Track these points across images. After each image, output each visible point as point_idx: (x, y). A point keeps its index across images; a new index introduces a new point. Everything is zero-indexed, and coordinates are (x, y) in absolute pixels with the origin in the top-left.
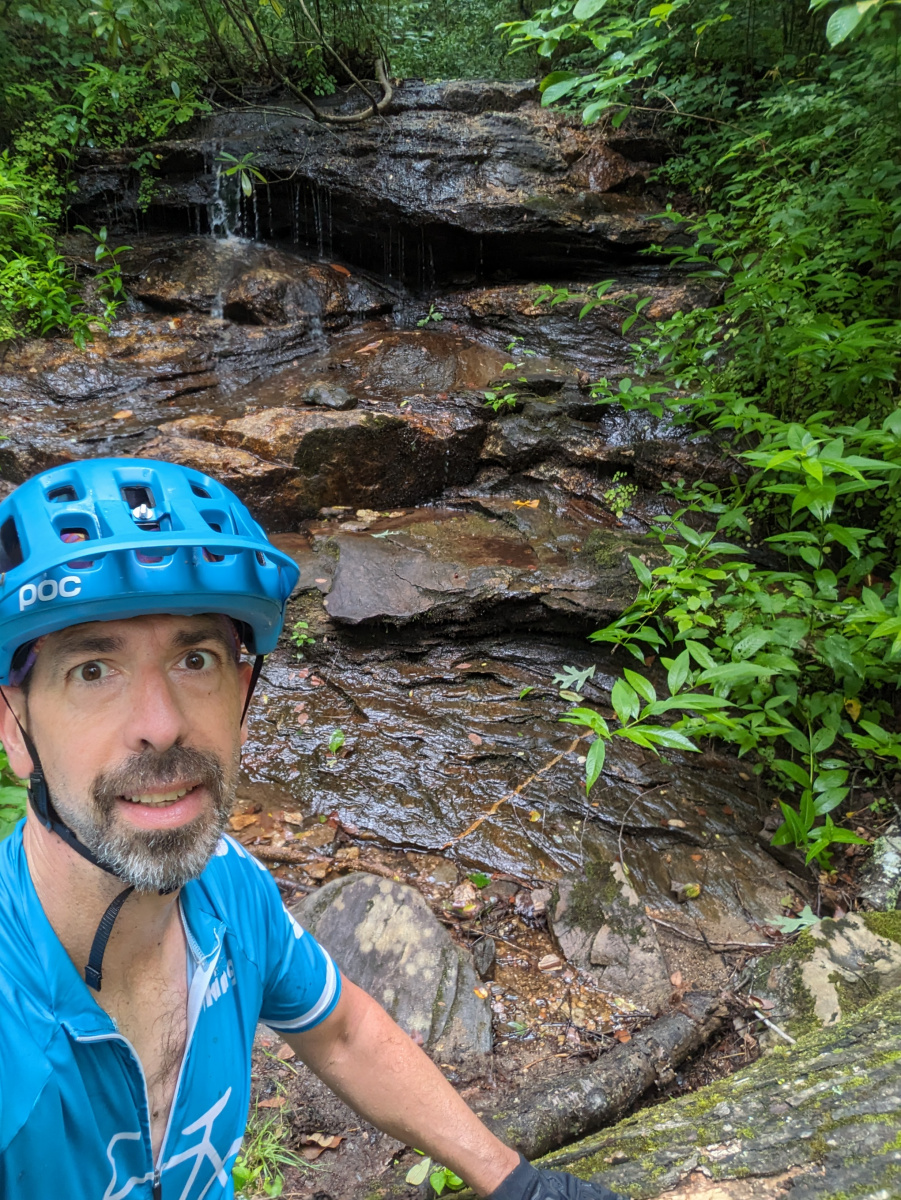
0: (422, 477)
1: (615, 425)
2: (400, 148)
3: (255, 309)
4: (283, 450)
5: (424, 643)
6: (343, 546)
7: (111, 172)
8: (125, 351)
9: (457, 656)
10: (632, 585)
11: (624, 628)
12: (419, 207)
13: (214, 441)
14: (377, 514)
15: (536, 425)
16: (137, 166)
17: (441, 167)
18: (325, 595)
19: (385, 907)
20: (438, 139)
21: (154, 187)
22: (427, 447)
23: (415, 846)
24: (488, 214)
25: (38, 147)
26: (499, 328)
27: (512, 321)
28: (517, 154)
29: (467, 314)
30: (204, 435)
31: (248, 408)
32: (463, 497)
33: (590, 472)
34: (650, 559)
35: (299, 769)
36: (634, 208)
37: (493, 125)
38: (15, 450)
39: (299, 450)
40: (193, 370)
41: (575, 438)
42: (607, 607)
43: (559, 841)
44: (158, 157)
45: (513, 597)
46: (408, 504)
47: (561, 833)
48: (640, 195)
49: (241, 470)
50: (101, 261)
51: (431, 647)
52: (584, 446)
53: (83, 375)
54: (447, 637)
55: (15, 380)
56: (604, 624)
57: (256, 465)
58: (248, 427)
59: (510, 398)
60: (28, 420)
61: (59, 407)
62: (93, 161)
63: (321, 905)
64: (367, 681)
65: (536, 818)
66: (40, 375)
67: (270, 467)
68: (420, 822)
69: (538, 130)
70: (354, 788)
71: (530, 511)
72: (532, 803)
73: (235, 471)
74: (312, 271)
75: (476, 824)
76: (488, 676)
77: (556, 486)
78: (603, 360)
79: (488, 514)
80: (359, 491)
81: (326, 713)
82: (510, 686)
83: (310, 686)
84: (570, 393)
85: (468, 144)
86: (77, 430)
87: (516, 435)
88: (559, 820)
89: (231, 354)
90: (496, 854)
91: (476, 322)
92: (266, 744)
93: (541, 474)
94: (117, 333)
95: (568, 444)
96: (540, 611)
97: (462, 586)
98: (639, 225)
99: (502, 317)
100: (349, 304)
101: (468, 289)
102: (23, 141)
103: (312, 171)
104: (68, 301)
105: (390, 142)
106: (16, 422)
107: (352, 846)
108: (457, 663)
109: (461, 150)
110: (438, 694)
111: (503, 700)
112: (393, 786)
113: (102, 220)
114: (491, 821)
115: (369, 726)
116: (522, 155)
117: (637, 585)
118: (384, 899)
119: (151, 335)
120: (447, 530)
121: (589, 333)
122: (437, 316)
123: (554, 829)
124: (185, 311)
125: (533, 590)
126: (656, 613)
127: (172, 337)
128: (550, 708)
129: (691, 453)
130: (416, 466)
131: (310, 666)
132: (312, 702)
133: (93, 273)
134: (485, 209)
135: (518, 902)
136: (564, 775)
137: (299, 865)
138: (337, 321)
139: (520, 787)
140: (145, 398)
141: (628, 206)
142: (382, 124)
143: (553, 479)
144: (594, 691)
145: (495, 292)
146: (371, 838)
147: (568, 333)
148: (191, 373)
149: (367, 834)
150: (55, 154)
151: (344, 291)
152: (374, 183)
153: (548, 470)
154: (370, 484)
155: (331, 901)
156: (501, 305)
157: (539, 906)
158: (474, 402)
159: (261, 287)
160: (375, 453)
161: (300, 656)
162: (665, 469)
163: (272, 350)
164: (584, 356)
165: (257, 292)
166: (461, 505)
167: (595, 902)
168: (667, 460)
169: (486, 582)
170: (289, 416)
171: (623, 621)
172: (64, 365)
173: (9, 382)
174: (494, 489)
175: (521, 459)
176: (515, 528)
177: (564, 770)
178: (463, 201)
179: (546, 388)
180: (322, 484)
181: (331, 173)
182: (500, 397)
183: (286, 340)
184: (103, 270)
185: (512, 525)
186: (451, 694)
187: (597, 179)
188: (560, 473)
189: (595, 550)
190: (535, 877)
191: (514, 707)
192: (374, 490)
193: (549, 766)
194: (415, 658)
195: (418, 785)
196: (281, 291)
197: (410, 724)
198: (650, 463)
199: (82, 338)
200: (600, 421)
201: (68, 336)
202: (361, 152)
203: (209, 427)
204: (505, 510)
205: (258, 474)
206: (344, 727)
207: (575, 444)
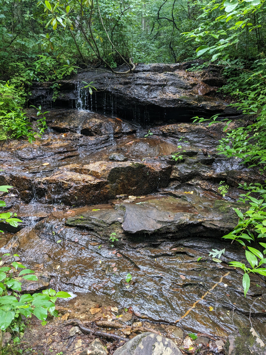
0: (151, 185)
1: (217, 166)
2: (138, 82)
3: (91, 131)
4: (104, 175)
5: (159, 240)
6: (127, 206)
7: (43, 89)
8: (47, 144)
9: (171, 245)
10: (236, 219)
11: (235, 234)
12: (145, 100)
13: (79, 173)
14: (135, 197)
15: (190, 166)
16: (53, 87)
17: (152, 88)
18: (121, 223)
19: (160, 348)
20: (150, 80)
21: (58, 94)
22: (152, 174)
23: (164, 321)
24: (167, 101)
25: (19, 81)
26: (172, 137)
27: (177, 134)
28: (176, 84)
29: (161, 133)
30: (76, 170)
31: (91, 161)
32: (165, 191)
33: (210, 182)
34: (241, 209)
35: (115, 289)
36: (213, 100)
37: (167, 75)
38: (5, 176)
39: (109, 175)
40: (70, 150)
41: (204, 170)
42: (228, 227)
43: (223, 319)
44: (60, 85)
45: (192, 223)
46: (146, 194)
47: (223, 316)
48: (214, 96)
49: (89, 182)
50: (39, 116)
51: (162, 242)
52: (207, 173)
53: (32, 151)
54: (167, 238)
55: (6, 153)
56: (227, 233)
57: (94, 180)
58: (91, 167)
59: (181, 157)
60: (10, 166)
61: (22, 162)
62: (38, 86)
63: (134, 346)
64: (138, 255)
65: (212, 309)
66: (16, 151)
67: (99, 181)
68: (165, 311)
69: (182, 77)
70: (137, 297)
71: (191, 195)
72: (209, 303)
73: (87, 182)
74: (110, 120)
75: (188, 312)
76: (184, 253)
77: (198, 186)
78: (208, 146)
79: (175, 196)
80: (130, 189)
81: (124, 267)
82: (193, 257)
83: (117, 257)
84: (200, 156)
85: (160, 81)
86: (29, 169)
87: (183, 169)
88: (221, 311)
89: (83, 145)
90: (198, 325)
91: (164, 135)
92: (102, 279)
93: (193, 183)
94: (44, 138)
95: (202, 172)
96: (202, 228)
97: (172, 220)
98: (216, 104)
99: (173, 133)
100: (122, 130)
101: (161, 125)
102: (14, 79)
103: (110, 89)
104: (27, 128)
105: (135, 80)
106: (6, 167)
107: (139, 321)
108: (171, 248)
109: (158, 83)
110: (166, 260)
111: (191, 262)
112: (153, 296)
113: (39, 104)
114: (194, 311)
115: (141, 272)
116: (177, 84)
117: (238, 219)
118: (159, 344)
119: (56, 139)
120: (162, 202)
121: (203, 137)
122: (151, 134)
123: (219, 314)
124: (68, 132)
125: (199, 221)
126: (247, 229)
127: (63, 140)
128: (209, 265)
129: (247, 174)
130: (148, 181)
131: (116, 249)
132: (118, 263)
133: (35, 120)
134: (166, 100)
135: (210, 346)
136: (220, 292)
137: (119, 329)
138: (118, 135)
139: (203, 297)
140: (53, 159)
141: (211, 99)
142: (132, 75)
143: (198, 184)
144: (226, 259)
145: (170, 126)
146: (146, 318)
147: (196, 138)
148: (70, 151)
149: (144, 316)
150: (25, 84)
151: (120, 126)
152: (130, 92)
153: (195, 181)
154: (133, 187)
155: (138, 345)
156: (173, 129)
157: (220, 348)
158: (168, 159)
159: (94, 124)
160: (135, 176)
161: (112, 246)
162: (238, 180)
163: (97, 144)
164: (202, 145)
165: (93, 126)
166: (165, 194)
167: (246, 345)
168: (239, 177)
169: (181, 218)
170: (105, 164)
171: (234, 232)
172: (25, 148)
173: (4, 153)
174: (176, 188)
175: (185, 178)
176: (186, 200)
177: (220, 289)
178: (159, 98)
179: (192, 154)
180: (117, 187)
181: (116, 90)
182: (177, 157)
183: (102, 141)
184: (39, 119)
185: (185, 200)
186: (171, 260)
187: (201, 91)
188: (200, 182)
189: (218, 207)
190: (216, 335)
191: (196, 265)
192: (134, 189)
193: (213, 288)
194: (155, 246)
195: (162, 295)
196: (100, 125)
197: (156, 271)
198: (232, 178)
199: (31, 140)
200: (212, 165)
201: (26, 139)
202: (126, 83)
203: (77, 168)
204: (182, 195)
205: (95, 183)
206: (131, 272)
207: (204, 172)
